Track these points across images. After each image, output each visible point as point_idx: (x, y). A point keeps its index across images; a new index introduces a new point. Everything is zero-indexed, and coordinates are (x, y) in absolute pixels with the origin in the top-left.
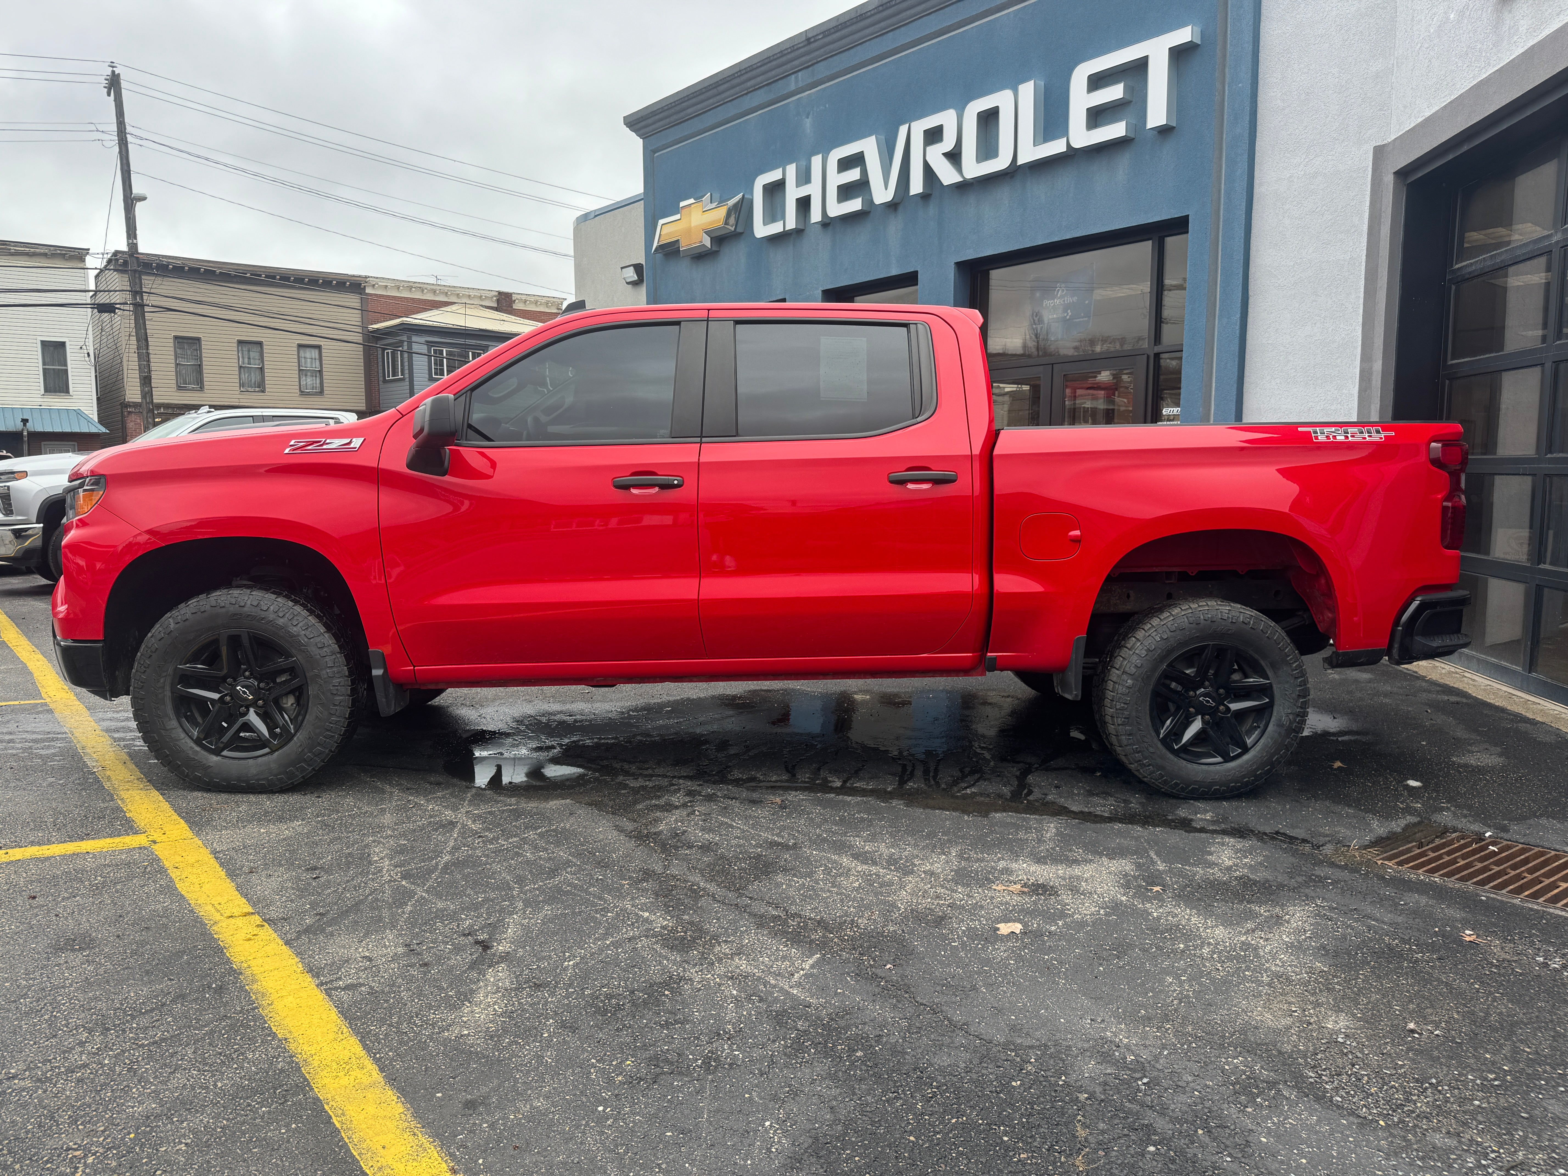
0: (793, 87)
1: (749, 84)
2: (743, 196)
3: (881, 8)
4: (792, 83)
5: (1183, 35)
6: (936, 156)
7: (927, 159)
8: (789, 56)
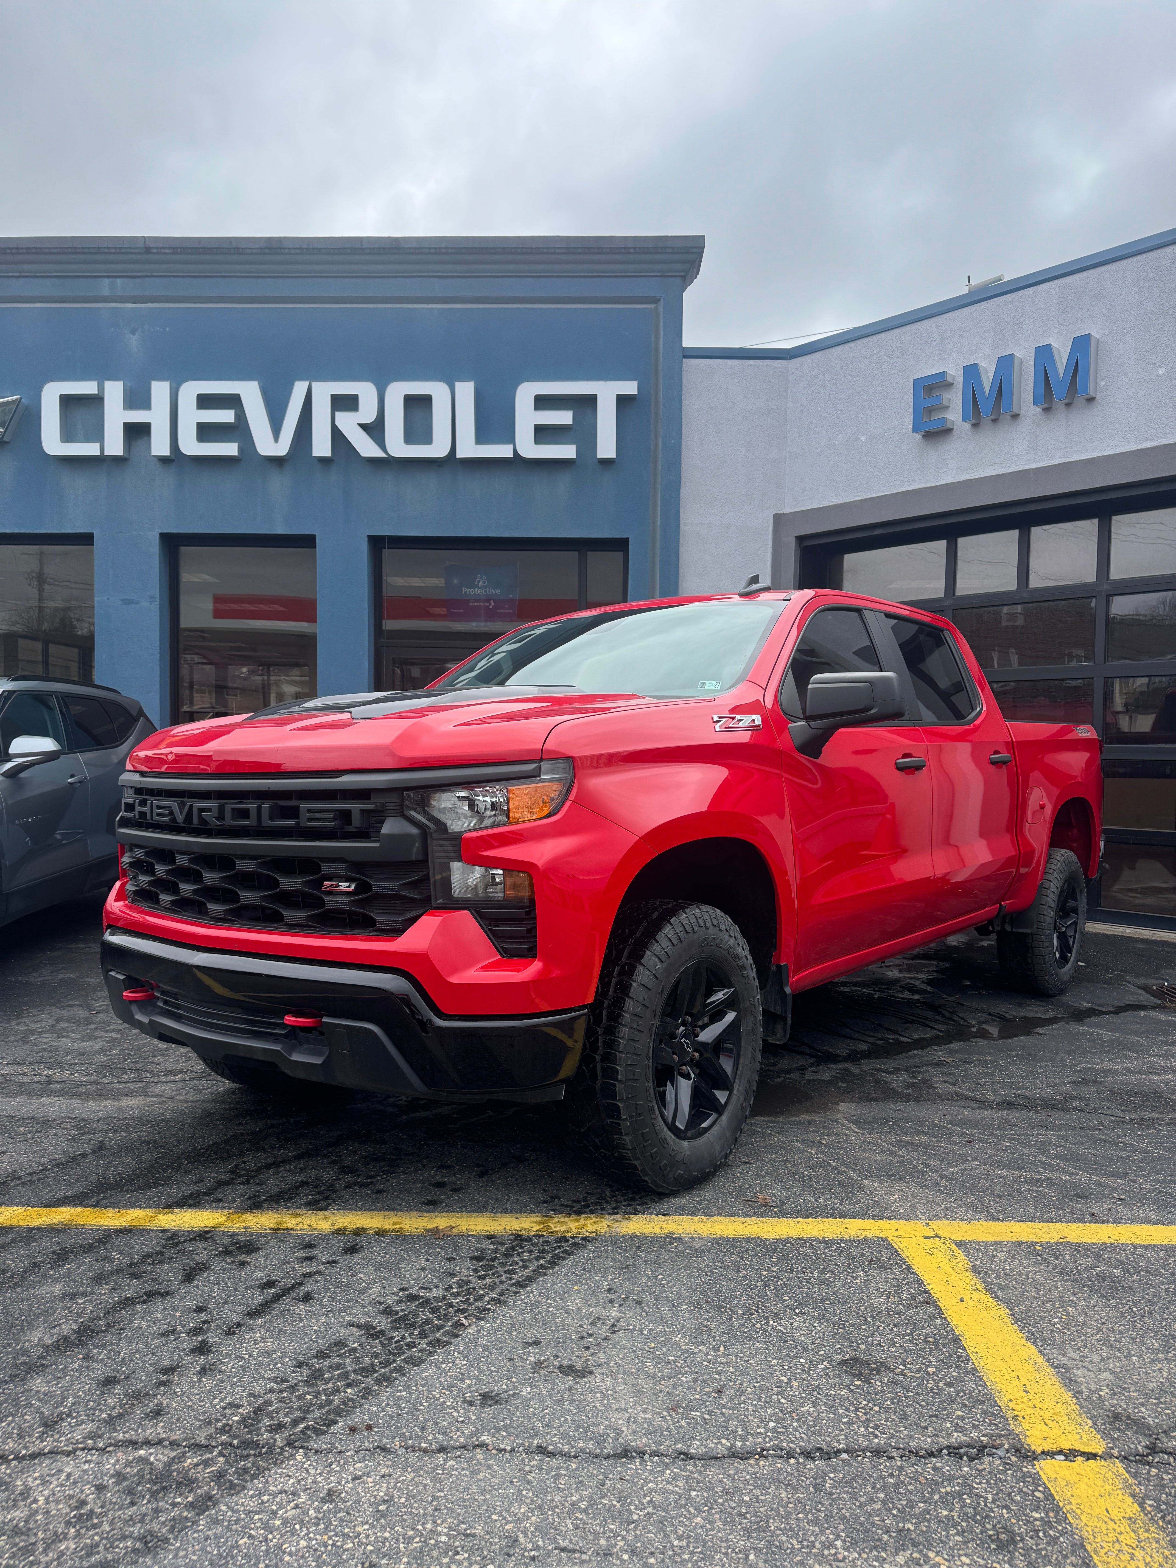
0: (106, 292)
1: (26, 267)
2: (21, 399)
3: (267, 251)
4: (105, 287)
5: (630, 388)
6: (348, 422)
7: (337, 423)
8: (111, 257)
